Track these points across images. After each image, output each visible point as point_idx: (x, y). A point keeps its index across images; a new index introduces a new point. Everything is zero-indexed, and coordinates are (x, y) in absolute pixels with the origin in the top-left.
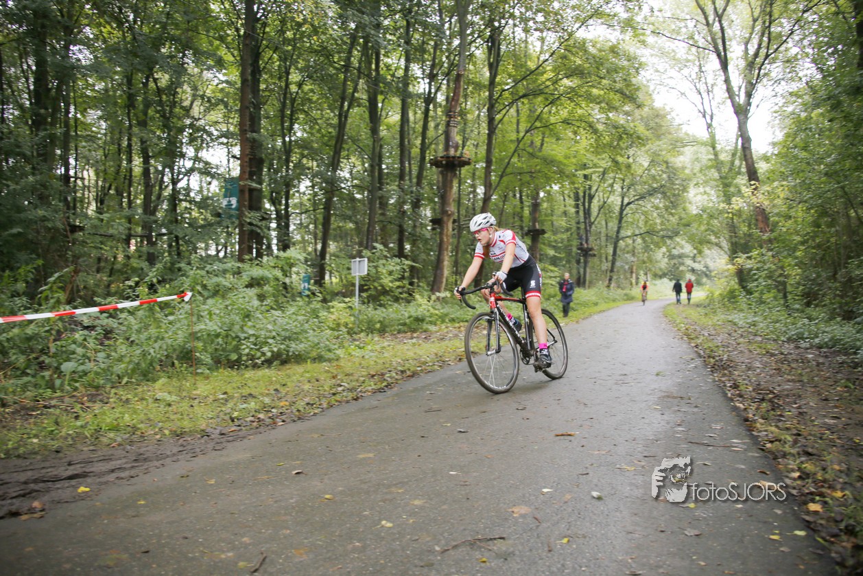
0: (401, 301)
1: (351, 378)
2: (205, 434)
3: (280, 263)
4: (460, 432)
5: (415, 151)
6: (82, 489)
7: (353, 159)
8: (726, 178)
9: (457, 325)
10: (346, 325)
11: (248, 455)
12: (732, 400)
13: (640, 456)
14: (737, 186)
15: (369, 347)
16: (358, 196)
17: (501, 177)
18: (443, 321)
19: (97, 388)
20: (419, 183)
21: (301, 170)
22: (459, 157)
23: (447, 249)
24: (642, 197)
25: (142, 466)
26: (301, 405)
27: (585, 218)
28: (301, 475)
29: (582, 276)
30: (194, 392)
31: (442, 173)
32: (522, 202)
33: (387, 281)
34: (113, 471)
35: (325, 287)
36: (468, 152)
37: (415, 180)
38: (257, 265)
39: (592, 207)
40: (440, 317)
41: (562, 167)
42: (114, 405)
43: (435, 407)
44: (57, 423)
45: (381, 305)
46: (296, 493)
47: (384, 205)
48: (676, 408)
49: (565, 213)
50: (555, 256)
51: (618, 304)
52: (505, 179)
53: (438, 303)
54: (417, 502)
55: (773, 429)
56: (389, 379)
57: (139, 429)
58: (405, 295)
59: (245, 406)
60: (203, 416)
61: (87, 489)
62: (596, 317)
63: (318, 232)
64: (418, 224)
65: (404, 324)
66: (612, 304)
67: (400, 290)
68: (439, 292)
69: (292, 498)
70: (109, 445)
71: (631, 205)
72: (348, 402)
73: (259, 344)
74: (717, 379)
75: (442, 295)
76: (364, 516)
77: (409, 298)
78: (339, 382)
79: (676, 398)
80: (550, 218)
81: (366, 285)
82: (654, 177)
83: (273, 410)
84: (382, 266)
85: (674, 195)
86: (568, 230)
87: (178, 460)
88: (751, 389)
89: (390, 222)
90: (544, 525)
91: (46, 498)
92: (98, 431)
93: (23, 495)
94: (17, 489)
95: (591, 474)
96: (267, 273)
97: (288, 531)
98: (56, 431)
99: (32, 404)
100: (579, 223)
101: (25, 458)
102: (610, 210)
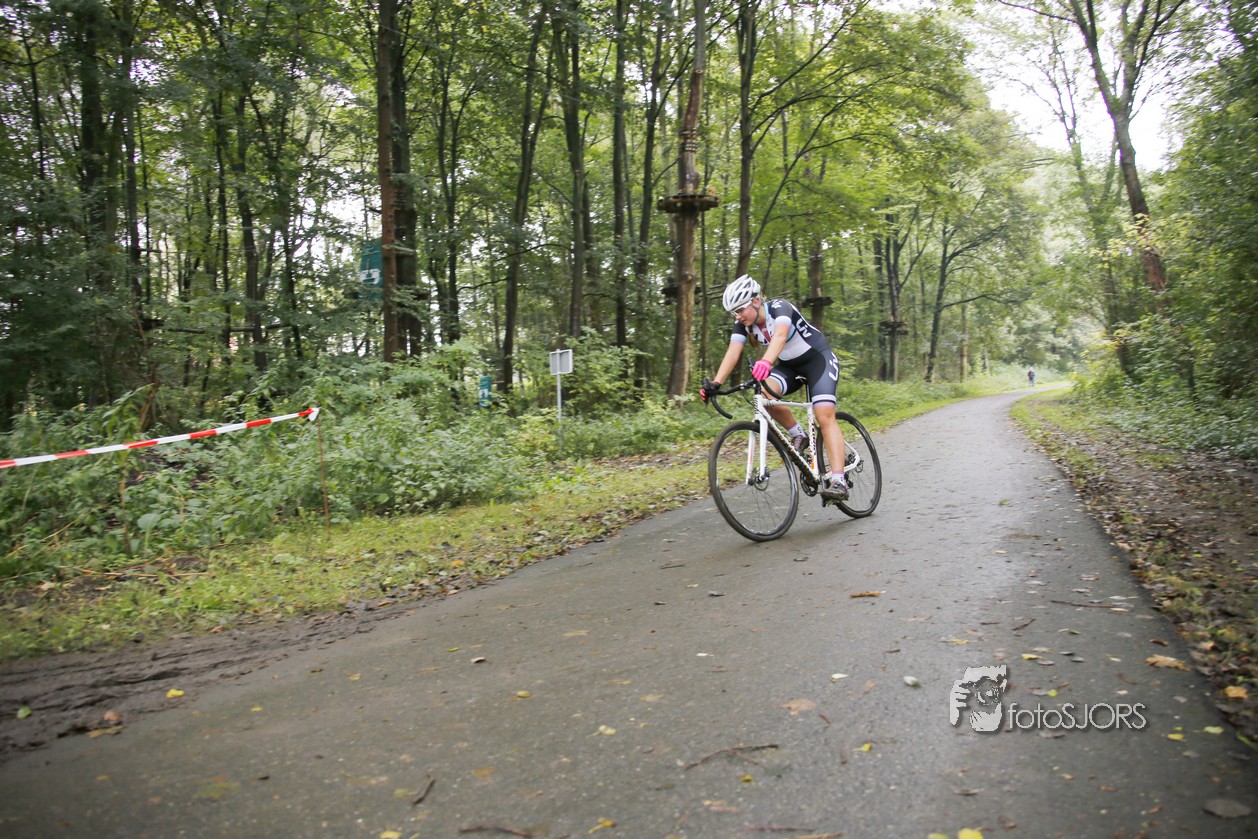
0: (624, 409)
1: (554, 523)
2: (345, 611)
3: (446, 361)
4: (712, 595)
5: (637, 190)
6: (173, 693)
7: (547, 206)
8: (1098, 210)
9: (707, 442)
10: (545, 447)
11: (407, 638)
12: (1111, 538)
13: (975, 623)
14: (1115, 222)
15: (579, 478)
16: (556, 260)
17: (764, 223)
18: (686, 437)
19: (191, 549)
20: (644, 236)
21: (471, 224)
22: (700, 196)
23: (688, 331)
24: (974, 244)
25: (256, 657)
26: (481, 564)
27: (890, 279)
28: (482, 664)
29: (888, 365)
30: (329, 551)
31: (676, 220)
32: (795, 258)
33: (603, 382)
34: (215, 666)
35: (512, 394)
36: (714, 188)
37: (637, 233)
38: (413, 364)
39: (900, 262)
40: (681, 431)
41: (853, 203)
42: (214, 574)
43: (675, 561)
44: (135, 601)
45: (594, 417)
46: (475, 689)
47: (594, 271)
48: (1030, 553)
49: (862, 273)
50: (847, 335)
51: (944, 403)
52: (769, 225)
53: (678, 410)
54: (650, 698)
55: (1174, 579)
56: (608, 523)
57: (250, 605)
58: (629, 401)
59: (401, 568)
60: (341, 586)
61: (180, 693)
63: (499, 314)
64: (644, 296)
65: (630, 443)
66: (934, 404)
67: (622, 394)
68: (679, 394)
69: (470, 697)
70: (209, 630)
71: (958, 257)
72: (549, 558)
73: (420, 478)
74: (1089, 508)
75: (683, 398)
76: (575, 719)
77: (637, 405)
78: (536, 529)
79: (1028, 537)
80: (838, 280)
81: (572, 388)
82: (990, 215)
83: (441, 573)
84: (595, 360)
85: (1021, 239)
86: (866, 297)
87: (307, 648)
88: (1140, 521)
89: (603, 296)
90: (835, 726)
91: (123, 706)
92: (192, 610)
93: (92, 704)
94: (83, 694)
95: (904, 651)
96: (426, 375)
97: (466, 744)
98: (135, 613)
99: (100, 575)
100: (882, 286)
101: (93, 652)
102: (928, 265)
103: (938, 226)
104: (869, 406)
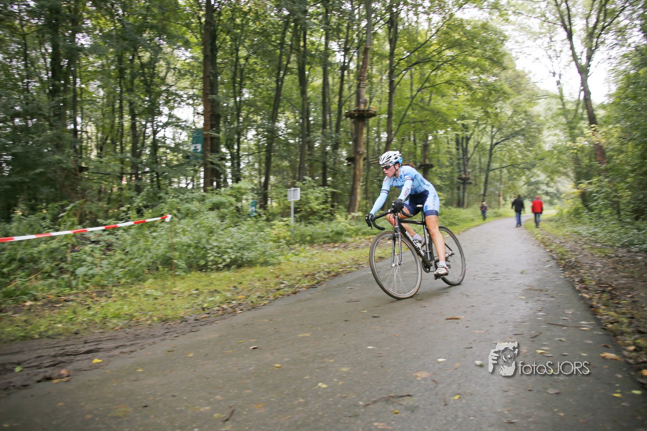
0: (325, 219)
1: (290, 277)
2: (183, 320)
3: (234, 192)
4: (374, 317)
5: (334, 107)
6: (96, 361)
7: (287, 114)
8: (571, 122)
9: (368, 237)
10: (285, 238)
11: (216, 335)
12: (579, 291)
13: (511, 335)
14: (580, 129)
15: (303, 254)
16: (292, 141)
17: (400, 125)
18: (357, 235)
19: (103, 286)
20: (337, 131)
21: (249, 123)
22: (368, 111)
23: (359, 180)
24: (507, 138)
25: (138, 343)
26: (254, 297)
27: (464, 155)
28: (256, 350)
29: (461, 197)
30: (174, 289)
31: (354, 123)
32: (415, 144)
33: (315, 205)
34: (117, 347)
35: (268, 210)
36: (374, 106)
37: (334, 129)
38: (217, 194)
39: (469, 146)
40: (355, 231)
41: (445, 116)
42: (115, 299)
43: (354, 298)
44: (75, 313)
45: (310, 223)
46: (253, 363)
47: (311, 147)
48: (537, 298)
49: (449, 152)
50: (441, 184)
52: (402, 126)
53: (353, 221)
54: (344, 369)
55: (612, 313)
56: (318, 278)
57: (134, 316)
58: (328, 215)
59: (212, 299)
60: (182, 307)
61: (100, 361)
62: (473, 230)
63: (262, 169)
64: (337, 161)
65: (328, 237)
67: (324, 211)
68: (354, 212)
69: (250, 367)
70: (113, 328)
71: (499, 145)
72: (288, 295)
73: (221, 252)
74: (567, 276)
75: (356, 214)
76: (306, 379)
77: (332, 217)
78: (281, 280)
79: (536, 290)
80: (436, 156)
81: (299, 208)
82: (515, 123)
83: (233, 302)
84: (310, 194)
85: (532, 136)
86: (451, 164)
87: (165, 339)
88: (594, 283)
89: (316, 161)
90: (441, 386)
91: (70, 367)
92: (105, 318)
93: (54, 365)
94: (49, 360)
95: (474, 348)
96: (223, 199)
97: (249, 391)
98: (75, 319)
99: (56, 299)
100: (459, 159)
101: (53, 338)
102: (483, 149)
103: (489, 129)
104: (451, 221)
